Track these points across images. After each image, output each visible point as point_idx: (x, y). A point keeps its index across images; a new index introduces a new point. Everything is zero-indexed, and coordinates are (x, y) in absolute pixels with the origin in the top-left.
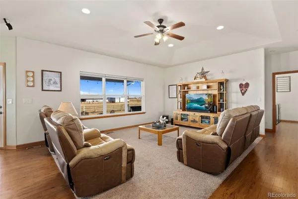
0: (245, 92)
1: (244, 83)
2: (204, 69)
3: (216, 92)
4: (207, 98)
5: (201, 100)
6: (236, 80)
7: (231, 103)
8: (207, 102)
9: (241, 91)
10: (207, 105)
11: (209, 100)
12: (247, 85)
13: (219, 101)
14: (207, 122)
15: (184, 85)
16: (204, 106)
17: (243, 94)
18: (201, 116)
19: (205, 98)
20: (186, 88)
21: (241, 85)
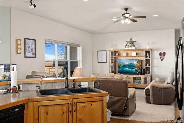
0: (163, 58)
1: (162, 52)
2: (132, 39)
3: (144, 59)
4: (137, 63)
5: (132, 64)
6: (157, 50)
7: (154, 67)
8: (136, 66)
9: (161, 58)
10: (137, 69)
11: (139, 65)
12: (164, 54)
13: (146, 65)
14: (138, 82)
15: (116, 52)
16: (134, 70)
17: (162, 60)
18: (134, 78)
19: (135, 63)
20: (117, 54)
21: (160, 54)
